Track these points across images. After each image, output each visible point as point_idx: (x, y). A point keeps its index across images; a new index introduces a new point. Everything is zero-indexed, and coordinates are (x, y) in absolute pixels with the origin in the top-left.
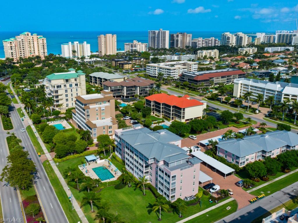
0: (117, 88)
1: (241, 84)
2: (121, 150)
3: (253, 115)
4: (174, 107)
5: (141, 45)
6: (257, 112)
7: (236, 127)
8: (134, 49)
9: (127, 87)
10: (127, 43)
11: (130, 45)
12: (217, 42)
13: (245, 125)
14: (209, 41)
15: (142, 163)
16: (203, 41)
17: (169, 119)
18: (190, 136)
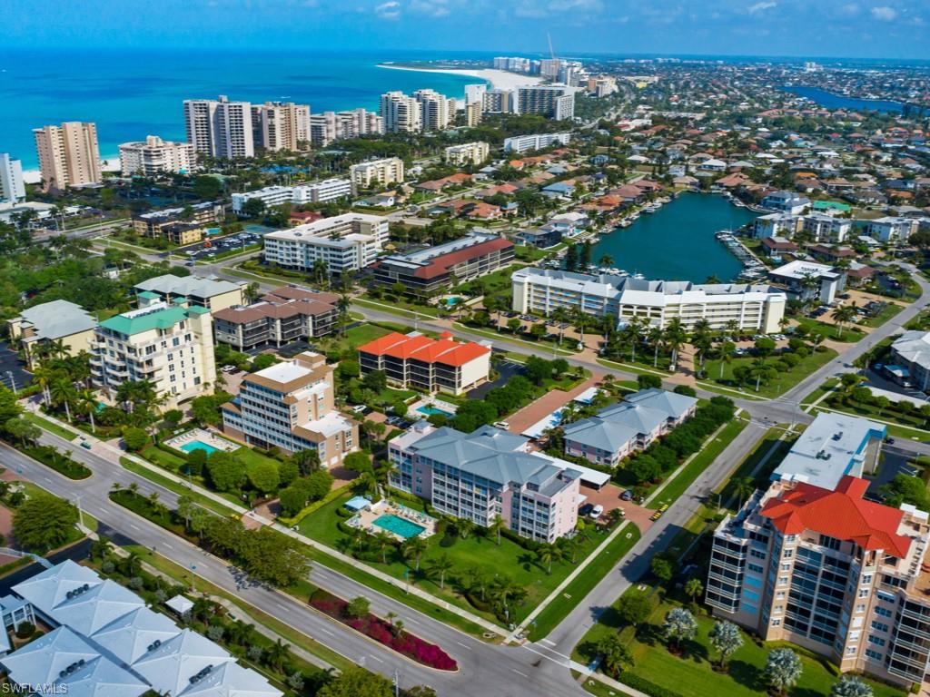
0: (258, 324)
1: (529, 284)
2: (409, 477)
3: (576, 356)
4: (437, 364)
5: (175, 149)
6: (580, 346)
7: (561, 390)
8: (156, 162)
9: (282, 320)
10: (127, 145)
11: (142, 152)
12: (374, 121)
13: (574, 384)
14: (353, 119)
15: (481, 493)
16: (337, 120)
17: (426, 390)
18: (495, 424)
